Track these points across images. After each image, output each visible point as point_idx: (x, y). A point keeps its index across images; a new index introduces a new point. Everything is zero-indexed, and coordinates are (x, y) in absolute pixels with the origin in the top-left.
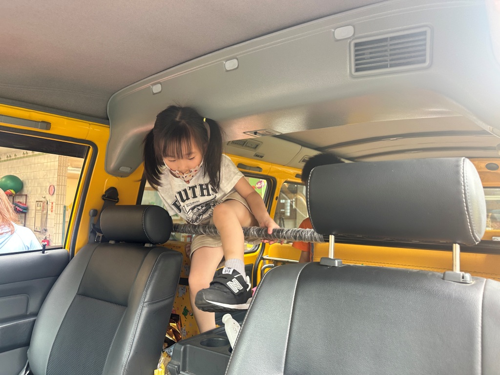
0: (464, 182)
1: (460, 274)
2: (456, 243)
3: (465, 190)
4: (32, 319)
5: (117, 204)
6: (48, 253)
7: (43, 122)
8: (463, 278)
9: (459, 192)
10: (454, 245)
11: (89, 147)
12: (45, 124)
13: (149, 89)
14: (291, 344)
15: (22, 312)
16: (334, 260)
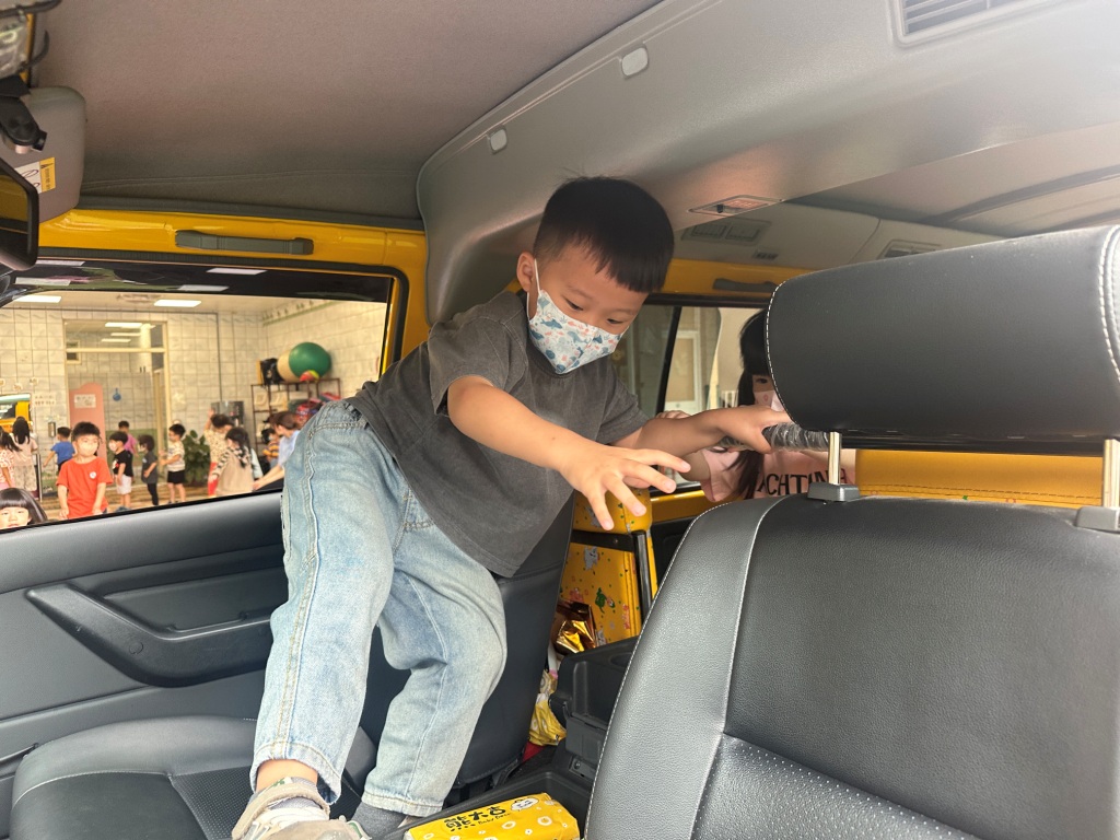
0: (1105, 287)
1: (1115, 511)
2: (1110, 438)
3: (1107, 307)
7: (298, 240)
9: (1095, 314)
10: (1108, 442)
11: (393, 279)
12: (301, 244)
13: (484, 143)
14: (742, 662)
16: (838, 487)
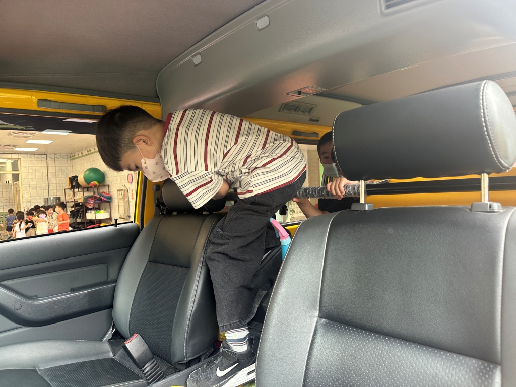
0: (483, 105)
1: (487, 204)
2: (484, 173)
3: (484, 113)
4: (113, 285)
6: (119, 227)
7: (99, 105)
8: (490, 207)
9: (479, 117)
10: (482, 175)
12: (101, 108)
13: (191, 61)
14: (325, 284)
15: (104, 279)
16: (364, 204)
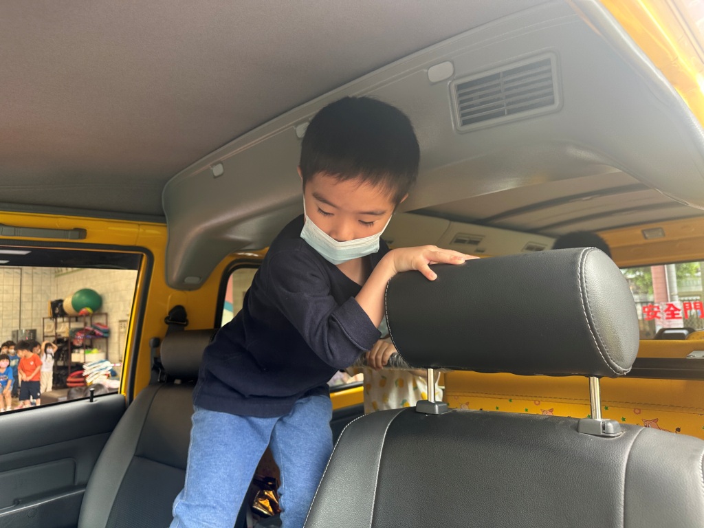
0: (582, 286)
1: (600, 422)
2: (593, 376)
3: (584, 298)
4: (82, 491)
5: (186, 328)
7: (76, 229)
8: (604, 428)
9: (577, 302)
10: (591, 378)
11: (142, 256)
12: (79, 232)
13: (209, 172)
15: (68, 482)
